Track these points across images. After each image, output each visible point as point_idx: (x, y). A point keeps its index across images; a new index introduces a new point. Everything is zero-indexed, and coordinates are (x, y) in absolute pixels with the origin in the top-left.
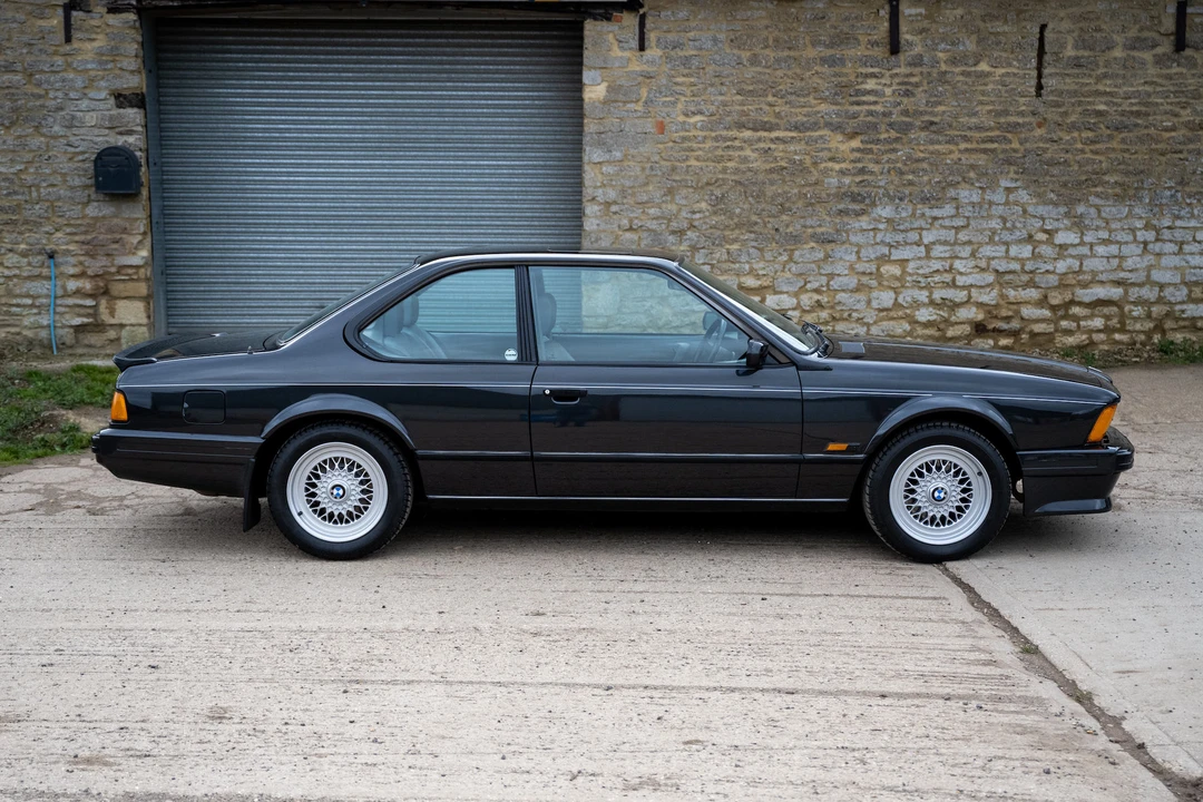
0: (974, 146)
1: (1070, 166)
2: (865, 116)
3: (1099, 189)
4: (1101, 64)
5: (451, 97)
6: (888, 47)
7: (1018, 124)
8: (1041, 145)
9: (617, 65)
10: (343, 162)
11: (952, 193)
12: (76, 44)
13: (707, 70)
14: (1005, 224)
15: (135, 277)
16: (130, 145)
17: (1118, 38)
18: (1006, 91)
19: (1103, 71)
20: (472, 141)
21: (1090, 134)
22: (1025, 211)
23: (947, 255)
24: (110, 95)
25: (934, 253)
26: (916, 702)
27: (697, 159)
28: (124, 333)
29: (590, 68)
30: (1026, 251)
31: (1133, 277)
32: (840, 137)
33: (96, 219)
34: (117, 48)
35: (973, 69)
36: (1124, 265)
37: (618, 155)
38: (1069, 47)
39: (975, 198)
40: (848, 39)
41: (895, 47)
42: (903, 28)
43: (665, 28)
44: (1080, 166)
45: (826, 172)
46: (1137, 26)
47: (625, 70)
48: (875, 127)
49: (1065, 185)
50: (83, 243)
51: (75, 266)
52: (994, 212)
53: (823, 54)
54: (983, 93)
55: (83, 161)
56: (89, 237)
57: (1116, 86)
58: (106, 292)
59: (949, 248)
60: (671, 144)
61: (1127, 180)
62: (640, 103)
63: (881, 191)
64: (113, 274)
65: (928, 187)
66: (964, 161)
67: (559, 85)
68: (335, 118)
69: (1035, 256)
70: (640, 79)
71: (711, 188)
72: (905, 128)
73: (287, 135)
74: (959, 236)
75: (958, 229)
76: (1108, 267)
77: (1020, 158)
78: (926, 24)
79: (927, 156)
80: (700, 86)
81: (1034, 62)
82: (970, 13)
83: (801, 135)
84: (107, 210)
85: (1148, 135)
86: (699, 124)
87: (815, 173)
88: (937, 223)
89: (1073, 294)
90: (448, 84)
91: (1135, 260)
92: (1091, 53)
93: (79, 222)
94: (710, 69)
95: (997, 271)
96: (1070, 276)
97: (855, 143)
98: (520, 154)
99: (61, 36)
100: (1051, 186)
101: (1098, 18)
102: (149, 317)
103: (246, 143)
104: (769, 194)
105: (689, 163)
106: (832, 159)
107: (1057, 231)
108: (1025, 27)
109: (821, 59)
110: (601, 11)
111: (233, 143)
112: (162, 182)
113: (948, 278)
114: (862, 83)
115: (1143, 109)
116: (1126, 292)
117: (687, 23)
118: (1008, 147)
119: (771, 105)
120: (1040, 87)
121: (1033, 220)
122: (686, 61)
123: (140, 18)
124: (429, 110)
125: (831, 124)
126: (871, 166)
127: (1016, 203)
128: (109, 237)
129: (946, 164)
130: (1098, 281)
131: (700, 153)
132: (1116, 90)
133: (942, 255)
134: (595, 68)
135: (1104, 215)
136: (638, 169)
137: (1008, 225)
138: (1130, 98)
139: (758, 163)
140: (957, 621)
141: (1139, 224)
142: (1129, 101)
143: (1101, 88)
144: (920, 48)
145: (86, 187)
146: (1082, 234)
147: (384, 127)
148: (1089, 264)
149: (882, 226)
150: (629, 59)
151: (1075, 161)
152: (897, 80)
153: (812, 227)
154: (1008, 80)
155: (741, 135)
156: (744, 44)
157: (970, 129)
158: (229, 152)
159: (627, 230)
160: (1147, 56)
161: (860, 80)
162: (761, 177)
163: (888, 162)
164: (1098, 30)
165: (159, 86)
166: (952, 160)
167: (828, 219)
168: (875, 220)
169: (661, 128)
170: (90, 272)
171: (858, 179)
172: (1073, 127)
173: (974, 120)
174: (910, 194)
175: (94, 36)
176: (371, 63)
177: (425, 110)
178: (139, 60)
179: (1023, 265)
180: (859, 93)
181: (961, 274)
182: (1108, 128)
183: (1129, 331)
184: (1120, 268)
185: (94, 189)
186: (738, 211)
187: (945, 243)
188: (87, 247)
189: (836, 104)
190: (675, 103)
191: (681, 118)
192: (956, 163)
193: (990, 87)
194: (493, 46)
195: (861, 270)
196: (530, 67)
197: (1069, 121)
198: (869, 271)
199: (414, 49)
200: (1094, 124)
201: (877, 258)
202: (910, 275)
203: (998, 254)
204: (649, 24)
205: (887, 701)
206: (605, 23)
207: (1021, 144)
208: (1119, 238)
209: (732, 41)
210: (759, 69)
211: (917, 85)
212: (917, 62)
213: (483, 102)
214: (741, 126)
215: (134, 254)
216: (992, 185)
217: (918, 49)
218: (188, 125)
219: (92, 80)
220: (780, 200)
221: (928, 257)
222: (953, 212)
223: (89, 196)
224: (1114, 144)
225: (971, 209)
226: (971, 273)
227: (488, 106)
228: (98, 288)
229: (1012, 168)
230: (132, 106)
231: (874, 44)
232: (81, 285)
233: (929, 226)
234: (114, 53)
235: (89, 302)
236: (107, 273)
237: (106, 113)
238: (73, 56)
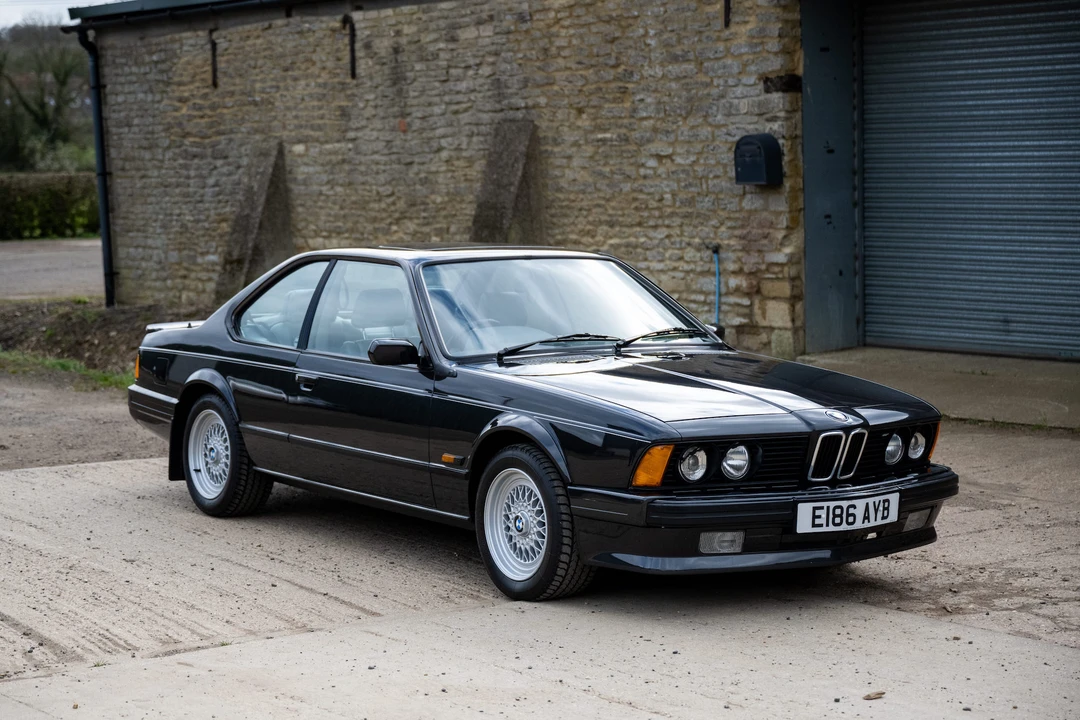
12: (733, 28)
15: (780, 276)
16: (775, 132)
24: (759, 79)
28: (774, 337)
33: (750, 212)
34: (764, 29)
50: (741, 237)
51: (735, 262)
56: (745, 232)
58: (758, 292)
64: (764, 272)
84: (758, 202)
93: (737, 215)
99: (721, 22)
102: (793, 320)
128: (760, 231)
170: (746, 269)
175: (747, 19)
178: (786, 40)
188: (743, 242)
215: (780, 250)
219: (745, 65)
223: (744, 188)
228: (751, 286)
230: (777, 91)
232: (739, 283)
234: (762, 34)
235: (746, 302)
236: (759, 271)
237: (756, 99)
238: (732, 41)
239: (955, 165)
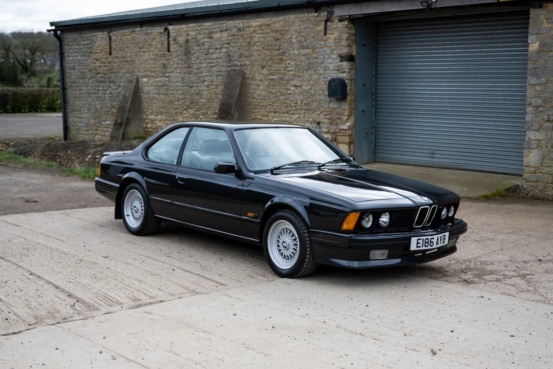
5: (491, 52)
9: (545, 32)
12: (328, 36)
15: (345, 134)
16: (344, 77)
24: (338, 56)
29: (531, 34)
33: (333, 109)
34: (341, 37)
37: (543, 80)
47: (549, 34)
51: (327, 128)
55: (326, 84)
56: (331, 116)
58: (336, 140)
64: (338, 132)
84: (337, 105)
90: (489, 45)
93: (328, 110)
99: (323, 33)
102: (350, 152)
110: (538, 3)
123: (350, 23)
128: (337, 116)
134: (534, 34)
150: (551, 28)
159: (546, 121)
170: (331, 131)
175: (334, 32)
178: (349, 41)
188: (330, 120)
194: (511, 24)
206: (539, 10)
213: (505, 53)
215: (345, 124)
219: (332, 50)
223: (328, 99)
227: (507, 56)
228: (333, 138)
230: (345, 61)
232: (328, 137)
234: (339, 39)
236: (336, 132)
237: (337, 64)
238: (327, 41)
239: (414, 92)
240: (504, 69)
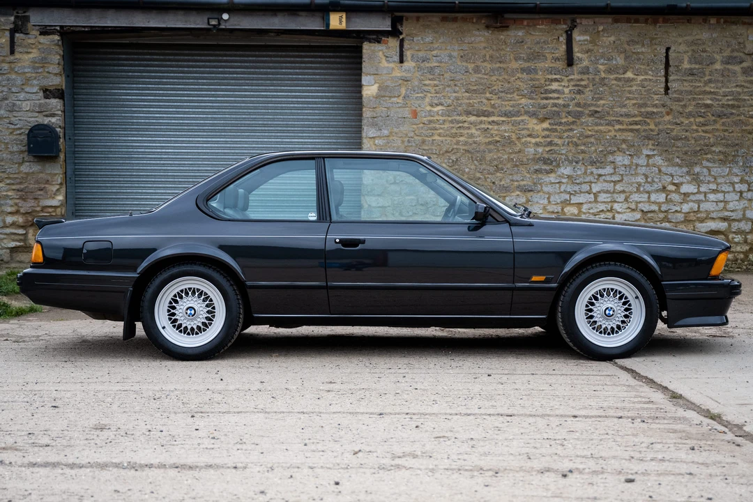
0: (624, 127)
1: (689, 141)
2: (552, 107)
3: (709, 156)
4: (707, 73)
6: (566, 61)
7: (654, 112)
8: (669, 127)
9: (385, 72)
10: (199, 139)
11: (610, 158)
12: (17, 56)
13: (445, 76)
14: (647, 179)
15: (54, 214)
16: (53, 123)
17: (717, 57)
18: (645, 91)
19: (710, 77)
20: (287, 126)
21: (701, 120)
22: (660, 171)
23: (609, 200)
24: (40, 90)
25: (600, 199)
26: (598, 419)
27: (439, 135)
29: (367, 74)
30: (661, 197)
31: (734, 215)
32: (535, 121)
33: (27, 174)
34: (46, 58)
35: (622, 76)
36: (728, 207)
37: (386, 132)
38: (686, 63)
39: (627, 162)
40: (539, 56)
41: (570, 62)
42: (576, 49)
43: (417, 48)
44: (696, 141)
45: (526, 144)
46: (730, 49)
47: (391, 76)
48: (558, 114)
49: (686, 153)
50: (18, 190)
51: (12, 206)
52: (639, 171)
53: (522, 66)
54: (630, 92)
55: (20, 134)
56: (22, 187)
57: (717, 88)
58: (33, 224)
59: (610, 195)
60: (422, 125)
61: (727, 150)
62: (401, 98)
63: (563, 157)
64: (38, 212)
65: (595, 154)
66: (618, 137)
67: (346, 89)
68: (194, 110)
69: (668, 201)
70: (400, 82)
71: (449, 154)
72: (578, 115)
73: (161, 121)
74: (616, 187)
75: (615, 182)
76: (717, 208)
77: (656, 135)
78: (590, 46)
79: (594, 133)
80: (441, 87)
81: (663, 72)
82: (620, 40)
83: (509, 119)
84: (36, 168)
85: (740, 120)
86: (440, 112)
87: (518, 144)
88: (601, 179)
89: (694, 226)
91: (735, 204)
92: (700, 66)
93: (15, 176)
94: (447, 76)
95: (642, 211)
96: (692, 214)
97: (546, 125)
98: (320, 135)
99: (7, 49)
100: (677, 154)
101: (704, 44)
103: (133, 127)
104: (488, 159)
105: (434, 138)
106: (530, 136)
107: (682, 184)
108: (656, 49)
109: (521, 69)
110: (374, 37)
111: (124, 127)
112: (74, 152)
113: (610, 215)
114: (549, 85)
115: (736, 103)
116: (730, 225)
117: (431, 45)
118: (647, 128)
119: (488, 99)
120: (667, 89)
121: (665, 177)
122: (431, 70)
123: (62, 39)
124: (258, 105)
125: (529, 112)
126: (556, 140)
127: (654, 165)
128: (36, 186)
129: (606, 139)
130: (711, 218)
131: (441, 131)
132: (718, 90)
133: (605, 200)
134: (370, 74)
135: (713, 173)
136: (400, 142)
137: (649, 180)
138: (727, 96)
139: (481, 138)
140: (624, 385)
141: (736, 179)
142: (727, 98)
143: (707, 89)
144: (587, 62)
145: (22, 152)
146: (699, 186)
147: (227, 116)
148: (704, 206)
149: (564, 181)
150: (393, 68)
151: (692, 137)
152: (572, 83)
153: (517, 181)
154: (646, 83)
155: (469, 119)
156: (470, 59)
157: (622, 115)
158: (121, 132)
159: (392, 183)
160: (737, 68)
161: (547, 83)
162: (482, 147)
163: (567, 137)
164: (704, 51)
165: (74, 88)
166: (610, 136)
167: (528, 175)
168: (559, 176)
169: (415, 114)
170: (22, 210)
171: (547, 149)
172: (690, 115)
173: (624, 110)
174: (583, 159)
175: (30, 50)
176: (219, 74)
177: (255, 105)
178: (61, 67)
179: (660, 207)
180: (547, 91)
181: (619, 213)
182: (713, 115)
183: (733, 252)
184: (725, 209)
185: (26, 153)
186: (467, 170)
187: (607, 192)
188: (20, 193)
189: (532, 99)
190: (423, 98)
191: (428, 108)
192: (613, 139)
193: (634, 88)
194: (302, 62)
195: (551, 210)
196: (326, 77)
197: (687, 111)
198: (556, 211)
199: (248, 64)
200: (704, 113)
201: (561, 202)
202: (584, 213)
203: (643, 200)
204: (406, 45)
205: (577, 419)
206: (376, 45)
207: (656, 126)
208: (723, 189)
209: (462, 57)
210: (480, 75)
211: (585, 87)
212: (585, 71)
213: (294, 100)
214: (468, 113)
215: (53, 198)
216: (637, 154)
217: (586, 63)
218: (93, 114)
219: (28, 80)
220: (496, 163)
221: (596, 201)
222: (612, 171)
223: (23, 158)
224: (718, 126)
225: (623, 169)
226: (624, 212)
227: (298, 103)
228: (27, 221)
229: (651, 142)
230: (55, 98)
231: (557, 59)
232: (16, 220)
233: (596, 181)
234: (44, 62)
235: (21, 231)
236: (34, 211)
237: (37, 102)
238: (16, 64)
240: (294, 120)
